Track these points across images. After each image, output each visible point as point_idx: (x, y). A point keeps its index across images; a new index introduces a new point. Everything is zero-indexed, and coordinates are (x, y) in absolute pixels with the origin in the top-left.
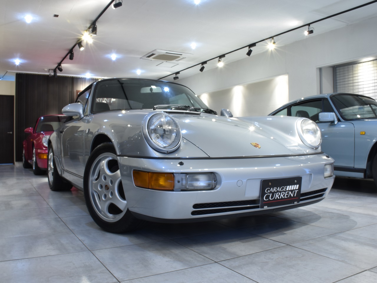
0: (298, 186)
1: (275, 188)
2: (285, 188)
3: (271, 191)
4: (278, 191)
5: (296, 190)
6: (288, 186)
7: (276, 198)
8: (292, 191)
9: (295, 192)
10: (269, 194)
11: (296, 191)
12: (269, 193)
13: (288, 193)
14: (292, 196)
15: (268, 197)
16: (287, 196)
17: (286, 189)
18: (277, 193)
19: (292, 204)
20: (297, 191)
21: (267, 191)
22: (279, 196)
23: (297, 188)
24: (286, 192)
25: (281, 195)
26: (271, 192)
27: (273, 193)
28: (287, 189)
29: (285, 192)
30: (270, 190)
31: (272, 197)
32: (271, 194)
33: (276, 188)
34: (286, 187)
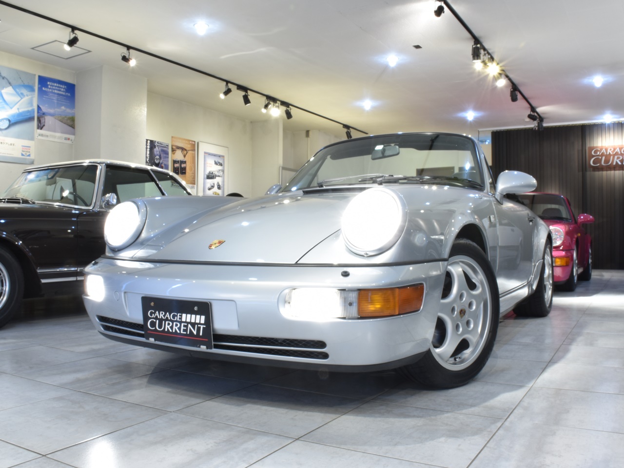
0: (203, 318)
1: (162, 314)
2: (178, 317)
3: (157, 316)
4: (167, 319)
5: (200, 324)
6: (184, 313)
7: (166, 330)
8: (193, 325)
9: (199, 329)
10: (155, 321)
11: (202, 326)
12: (153, 318)
13: (187, 326)
14: (195, 333)
15: (153, 324)
16: (184, 330)
17: (181, 318)
18: (167, 322)
19: (197, 347)
20: (203, 328)
21: (151, 315)
22: (172, 328)
23: (203, 321)
24: (183, 324)
25: (174, 327)
26: (156, 318)
27: (161, 320)
28: (184, 320)
29: (181, 322)
30: (155, 313)
31: (160, 326)
32: (157, 321)
33: (164, 313)
34: (181, 316)
